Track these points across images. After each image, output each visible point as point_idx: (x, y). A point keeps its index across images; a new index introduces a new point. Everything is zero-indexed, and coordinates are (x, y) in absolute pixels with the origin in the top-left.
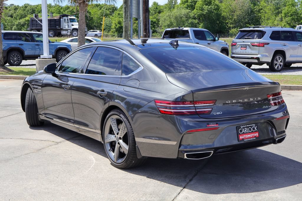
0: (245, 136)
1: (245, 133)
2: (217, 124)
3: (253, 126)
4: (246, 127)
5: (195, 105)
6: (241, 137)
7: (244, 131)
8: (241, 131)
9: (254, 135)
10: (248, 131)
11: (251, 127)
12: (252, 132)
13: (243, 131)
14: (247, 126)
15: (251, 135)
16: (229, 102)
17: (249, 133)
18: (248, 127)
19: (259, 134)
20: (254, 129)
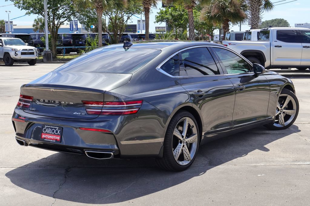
0: (47, 136)
1: (48, 133)
4: (50, 128)
5: (23, 99)
10: (51, 132)
11: (55, 129)
12: (55, 134)
13: (46, 131)
15: (53, 137)
16: (42, 100)
17: (51, 134)
18: (52, 128)
19: (61, 138)
20: (57, 132)
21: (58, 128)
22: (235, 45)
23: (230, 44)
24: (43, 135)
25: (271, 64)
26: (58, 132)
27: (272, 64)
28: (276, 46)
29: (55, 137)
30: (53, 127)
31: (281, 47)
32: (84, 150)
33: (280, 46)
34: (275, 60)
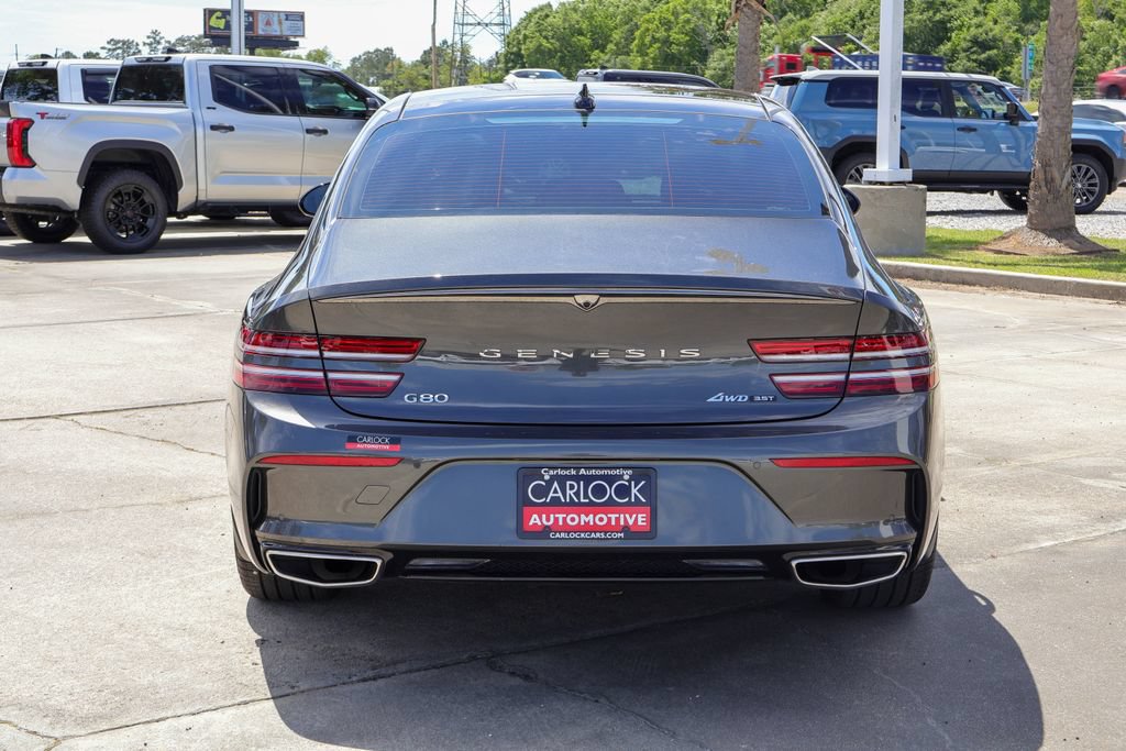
0: (561, 516)
1: (566, 504)
2: (393, 441)
3: (620, 477)
4: (577, 478)
5: (327, 354)
6: (535, 520)
7: (560, 494)
8: (541, 492)
9: (618, 519)
10: (586, 496)
11: (610, 480)
12: (611, 502)
13: (551, 494)
14: (582, 471)
15: (601, 519)
16: (492, 353)
17: (590, 507)
18: (588, 480)
19: (653, 518)
20: (623, 491)
21: (630, 472)
22: (64, 118)
23: (43, 115)
24: (535, 516)
25: (200, 198)
26: (634, 491)
27: (202, 197)
28: (213, 128)
29: (613, 516)
30: (593, 472)
31: (231, 129)
32: (786, 557)
33: (227, 125)
34: (215, 180)
